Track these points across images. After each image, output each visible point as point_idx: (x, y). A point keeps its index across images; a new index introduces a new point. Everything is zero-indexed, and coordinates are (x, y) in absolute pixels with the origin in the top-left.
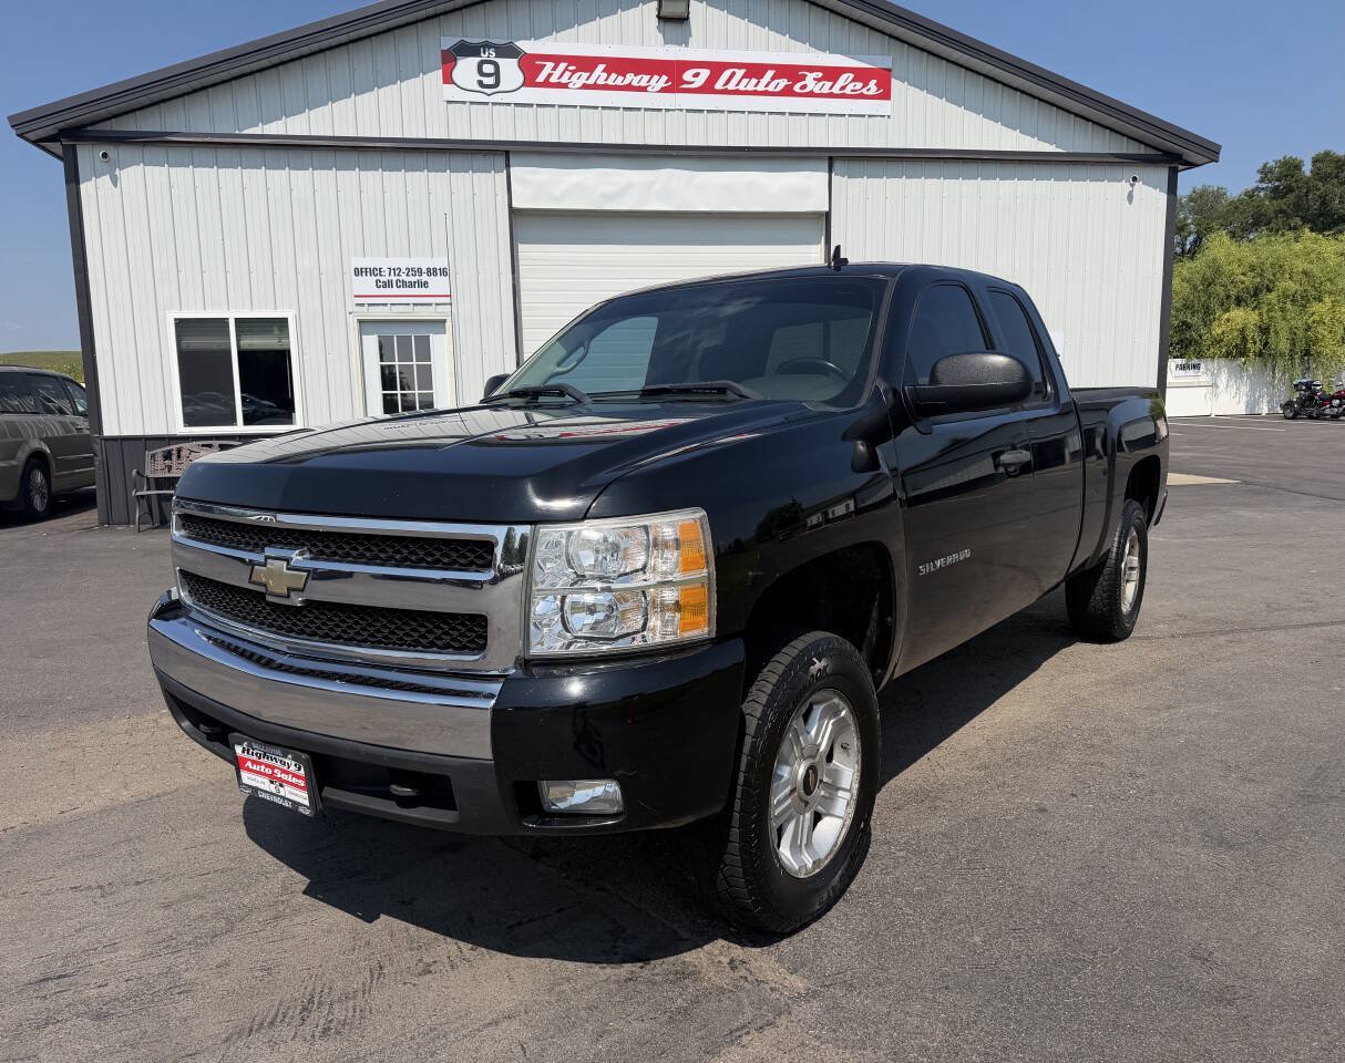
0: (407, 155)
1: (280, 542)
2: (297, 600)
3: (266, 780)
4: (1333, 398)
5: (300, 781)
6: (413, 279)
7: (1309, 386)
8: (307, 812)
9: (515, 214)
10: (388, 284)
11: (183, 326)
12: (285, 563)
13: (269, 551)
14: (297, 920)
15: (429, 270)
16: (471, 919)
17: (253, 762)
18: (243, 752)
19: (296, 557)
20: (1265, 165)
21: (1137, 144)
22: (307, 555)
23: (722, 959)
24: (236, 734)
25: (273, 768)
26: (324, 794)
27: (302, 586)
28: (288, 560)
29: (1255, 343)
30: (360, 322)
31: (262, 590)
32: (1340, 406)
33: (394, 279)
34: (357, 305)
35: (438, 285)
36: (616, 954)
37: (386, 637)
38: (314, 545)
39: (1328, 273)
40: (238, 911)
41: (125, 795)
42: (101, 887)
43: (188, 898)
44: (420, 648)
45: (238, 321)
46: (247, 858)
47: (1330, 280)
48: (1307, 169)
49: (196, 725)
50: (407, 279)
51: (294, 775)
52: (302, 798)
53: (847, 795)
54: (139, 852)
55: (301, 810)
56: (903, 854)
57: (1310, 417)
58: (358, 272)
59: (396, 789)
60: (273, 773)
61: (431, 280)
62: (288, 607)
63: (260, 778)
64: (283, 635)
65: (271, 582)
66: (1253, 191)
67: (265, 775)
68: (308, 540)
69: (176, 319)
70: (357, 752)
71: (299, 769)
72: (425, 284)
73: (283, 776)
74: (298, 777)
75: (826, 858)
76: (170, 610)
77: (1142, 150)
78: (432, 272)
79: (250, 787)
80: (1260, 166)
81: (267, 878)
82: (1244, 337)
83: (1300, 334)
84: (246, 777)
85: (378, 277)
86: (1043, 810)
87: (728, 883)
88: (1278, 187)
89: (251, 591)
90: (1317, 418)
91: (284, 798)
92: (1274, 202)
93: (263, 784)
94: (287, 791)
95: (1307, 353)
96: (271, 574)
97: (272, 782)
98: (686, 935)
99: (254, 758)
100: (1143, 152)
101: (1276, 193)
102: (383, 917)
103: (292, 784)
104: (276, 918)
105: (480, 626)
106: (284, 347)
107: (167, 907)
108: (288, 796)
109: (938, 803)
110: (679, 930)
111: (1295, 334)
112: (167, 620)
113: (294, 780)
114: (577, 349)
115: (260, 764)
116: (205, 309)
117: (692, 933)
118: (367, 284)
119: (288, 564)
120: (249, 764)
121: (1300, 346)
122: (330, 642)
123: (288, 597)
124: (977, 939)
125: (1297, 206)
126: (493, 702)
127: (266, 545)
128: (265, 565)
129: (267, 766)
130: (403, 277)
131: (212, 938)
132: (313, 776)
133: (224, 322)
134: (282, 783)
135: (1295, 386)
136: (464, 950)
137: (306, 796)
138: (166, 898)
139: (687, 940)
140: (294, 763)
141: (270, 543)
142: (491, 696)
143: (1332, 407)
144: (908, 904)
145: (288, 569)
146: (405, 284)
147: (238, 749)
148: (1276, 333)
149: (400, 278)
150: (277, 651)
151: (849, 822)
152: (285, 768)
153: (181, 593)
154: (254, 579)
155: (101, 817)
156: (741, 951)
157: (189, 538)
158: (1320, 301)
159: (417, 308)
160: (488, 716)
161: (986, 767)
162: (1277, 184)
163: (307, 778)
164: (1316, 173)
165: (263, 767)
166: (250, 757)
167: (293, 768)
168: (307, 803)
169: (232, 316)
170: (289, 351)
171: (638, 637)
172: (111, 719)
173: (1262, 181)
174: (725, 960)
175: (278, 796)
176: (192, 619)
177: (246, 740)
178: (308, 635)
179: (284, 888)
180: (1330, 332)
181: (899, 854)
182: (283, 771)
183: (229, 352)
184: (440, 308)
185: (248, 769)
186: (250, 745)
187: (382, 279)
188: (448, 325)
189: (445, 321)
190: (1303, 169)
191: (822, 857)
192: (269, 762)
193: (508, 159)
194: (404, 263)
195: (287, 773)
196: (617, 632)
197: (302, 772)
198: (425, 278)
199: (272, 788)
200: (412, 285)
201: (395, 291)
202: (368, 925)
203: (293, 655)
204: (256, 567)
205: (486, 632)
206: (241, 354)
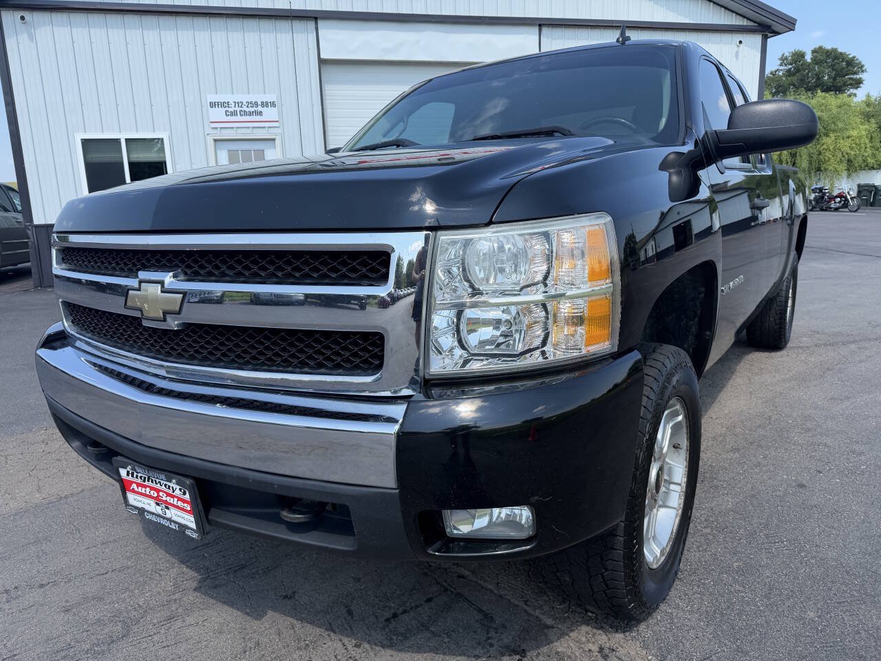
0: (244, 19)
1: (153, 265)
2: (173, 324)
3: (152, 502)
4: (837, 197)
5: (186, 505)
6: (252, 110)
7: (821, 190)
8: (195, 536)
9: (322, 62)
10: (234, 114)
11: (86, 143)
12: (159, 286)
13: (143, 275)
14: (189, 620)
15: (262, 103)
16: (350, 613)
17: (138, 485)
18: (128, 475)
19: (168, 278)
20: (783, 55)
21: (741, 18)
22: (182, 277)
23: (590, 646)
24: (119, 458)
25: (158, 491)
26: (210, 517)
27: (178, 309)
28: (162, 283)
29: (787, 163)
30: (215, 140)
31: (137, 314)
32: (840, 202)
33: (238, 109)
34: (213, 128)
35: (269, 113)
36: (491, 645)
37: (270, 359)
38: (189, 267)
39: (832, 118)
40: (135, 613)
41: (37, 498)
42: (7, 591)
43: (86, 599)
44: (306, 370)
45: (126, 140)
46: (142, 555)
47: (833, 122)
48: (808, 58)
49: (85, 445)
50: (247, 110)
51: (179, 499)
52: (189, 521)
53: (678, 488)
54: (46, 553)
55: (188, 532)
56: (708, 530)
57: (822, 210)
58: (213, 105)
59: (286, 514)
60: (158, 496)
61: (264, 110)
62: (165, 332)
63: (147, 500)
64: (162, 360)
65: (146, 305)
66: (776, 71)
67: (150, 497)
68: (183, 261)
69: (82, 140)
70: (245, 479)
71: (184, 493)
72: (260, 113)
73: (168, 499)
74: (184, 501)
75: (667, 546)
76: (56, 341)
77: (745, 22)
78: (265, 104)
79: (136, 508)
80: (780, 56)
81: (160, 575)
82: (781, 160)
83: (815, 157)
84: (131, 498)
85: (227, 109)
86: (802, 486)
87: (607, 585)
88: (790, 69)
89: (126, 317)
90: (826, 210)
91: (170, 520)
92: (789, 78)
93: (150, 505)
94: (172, 513)
95: (819, 169)
96: (145, 299)
97: (158, 504)
98: (549, 622)
99: (139, 481)
100: (745, 24)
101: (789, 73)
102: (270, 613)
103: (177, 507)
104: (170, 618)
105: (373, 344)
106: (162, 160)
107: (67, 611)
108: (175, 518)
109: (715, 482)
110: (541, 616)
111: (812, 157)
112: (54, 348)
113: (180, 504)
114: (399, 123)
115: (145, 487)
116: (103, 132)
117: (554, 619)
118: (219, 114)
119: (163, 286)
120: (134, 486)
121: (815, 165)
122: (209, 366)
123: (165, 320)
124: (812, 615)
125: (802, 80)
126: (396, 427)
127: (140, 270)
128: (139, 290)
129: (152, 488)
130: (245, 108)
131: (109, 644)
132: (199, 501)
133: (117, 141)
134: (168, 506)
135: (813, 190)
136: (350, 647)
137: (193, 519)
138: (67, 601)
139: (553, 627)
140: (178, 487)
141: (145, 268)
142: (394, 421)
143: (835, 203)
144: (736, 581)
145: (162, 292)
146: (246, 113)
147: (123, 472)
148: (801, 156)
149: (242, 109)
150: (156, 376)
151: (680, 511)
152: (170, 492)
153: (66, 325)
154: (129, 304)
155: (14, 521)
156: (604, 637)
157: (69, 270)
158: (828, 136)
159: (255, 130)
160: (393, 441)
161: (738, 450)
162: (790, 66)
163: (191, 503)
164: (814, 59)
165: (148, 489)
166: (134, 480)
167: (178, 492)
168: (193, 526)
169: (123, 137)
170: (165, 163)
171: (538, 353)
172: (31, 431)
173: (781, 65)
174: (595, 648)
175: (164, 518)
176: (79, 349)
177: (130, 464)
178: (187, 359)
179: (176, 586)
180: (834, 156)
181: (705, 531)
182: (168, 495)
183: (122, 164)
184: (271, 130)
185: (133, 491)
186: (133, 469)
187: (230, 110)
188: (278, 142)
189: (274, 140)
190: (806, 57)
191: (665, 546)
192: (154, 485)
193: (316, 24)
194: (245, 98)
195: (173, 497)
196: (520, 348)
197: (187, 497)
198: (260, 109)
199: (158, 510)
200: (251, 114)
201: (239, 118)
202: (256, 623)
203: (172, 380)
204: (130, 292)
205: (382, 350)
206: (131, 164)
